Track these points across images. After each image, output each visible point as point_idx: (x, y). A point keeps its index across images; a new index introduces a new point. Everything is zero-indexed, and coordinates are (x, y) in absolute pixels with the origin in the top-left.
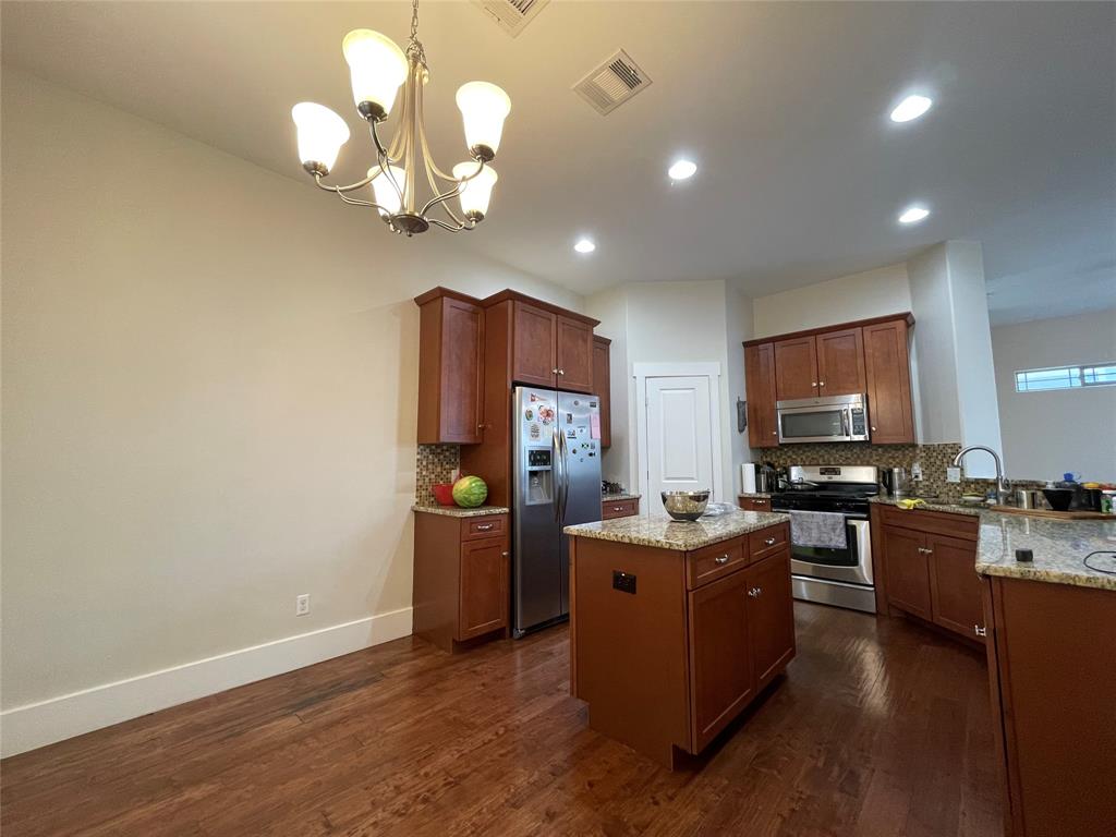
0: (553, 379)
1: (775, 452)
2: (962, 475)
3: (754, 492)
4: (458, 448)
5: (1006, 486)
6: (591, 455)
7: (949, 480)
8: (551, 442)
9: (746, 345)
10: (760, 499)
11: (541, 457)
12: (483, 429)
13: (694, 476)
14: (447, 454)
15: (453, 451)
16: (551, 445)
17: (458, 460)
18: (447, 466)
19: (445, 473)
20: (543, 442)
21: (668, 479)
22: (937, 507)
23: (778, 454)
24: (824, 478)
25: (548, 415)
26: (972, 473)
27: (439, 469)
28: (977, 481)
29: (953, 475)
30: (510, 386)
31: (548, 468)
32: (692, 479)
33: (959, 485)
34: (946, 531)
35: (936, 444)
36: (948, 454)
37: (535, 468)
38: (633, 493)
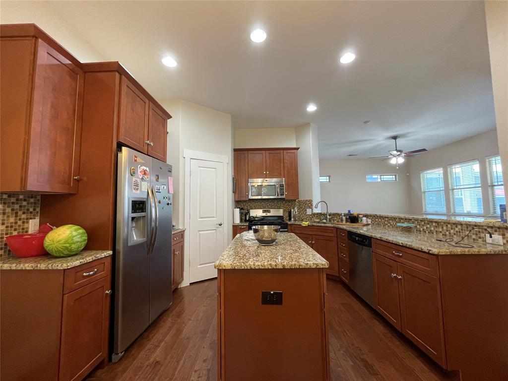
0: (146, 148)
1: (243, 203)
2: (312, 212)
3: (239, 222)
4: (39, 198)
5: (330, 215)
6: (168, 204)
7: (307, 214)
8: (146, 193)
9: (235, 150)
10: (243, 226)
11: (139, 206)
12: (78, 181)
13: (215, 216)
14: (24, 203)
15: (32, 200)
16: (146, 197)
17: (38, 210)
18: (24, 216)
19: (20, 223)
20: (140, 195)
21: (201, 218)
22: (318, 224)
23: (244, 204)
24: (264, 214)
25: (145, 174)
26: (316, 211)
27: (12, 220)
28: (318, 214)
29: (309, 212)
30: (115, 145)
31: (143, 214)
32: (214, 217)
33: (310, 215)
34: (320, 233)
35: (303, 200)
36: (309, 204)
37: (135, 215)
38: (181, 227)
